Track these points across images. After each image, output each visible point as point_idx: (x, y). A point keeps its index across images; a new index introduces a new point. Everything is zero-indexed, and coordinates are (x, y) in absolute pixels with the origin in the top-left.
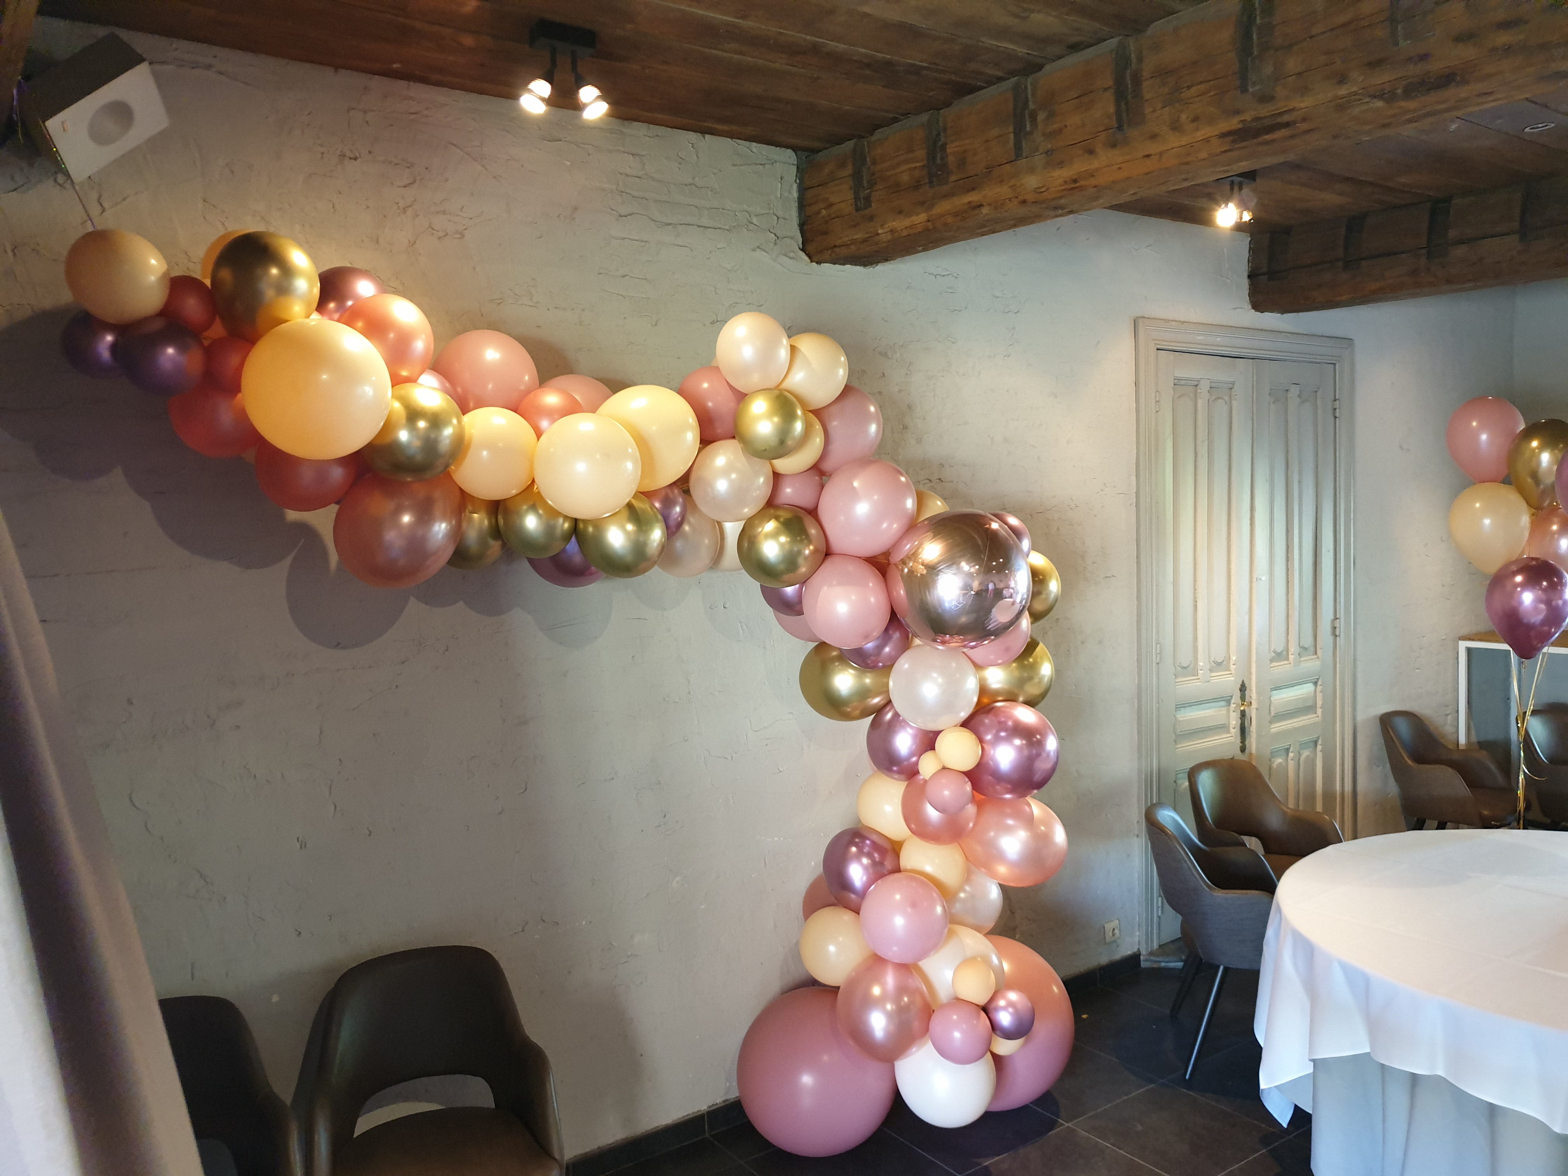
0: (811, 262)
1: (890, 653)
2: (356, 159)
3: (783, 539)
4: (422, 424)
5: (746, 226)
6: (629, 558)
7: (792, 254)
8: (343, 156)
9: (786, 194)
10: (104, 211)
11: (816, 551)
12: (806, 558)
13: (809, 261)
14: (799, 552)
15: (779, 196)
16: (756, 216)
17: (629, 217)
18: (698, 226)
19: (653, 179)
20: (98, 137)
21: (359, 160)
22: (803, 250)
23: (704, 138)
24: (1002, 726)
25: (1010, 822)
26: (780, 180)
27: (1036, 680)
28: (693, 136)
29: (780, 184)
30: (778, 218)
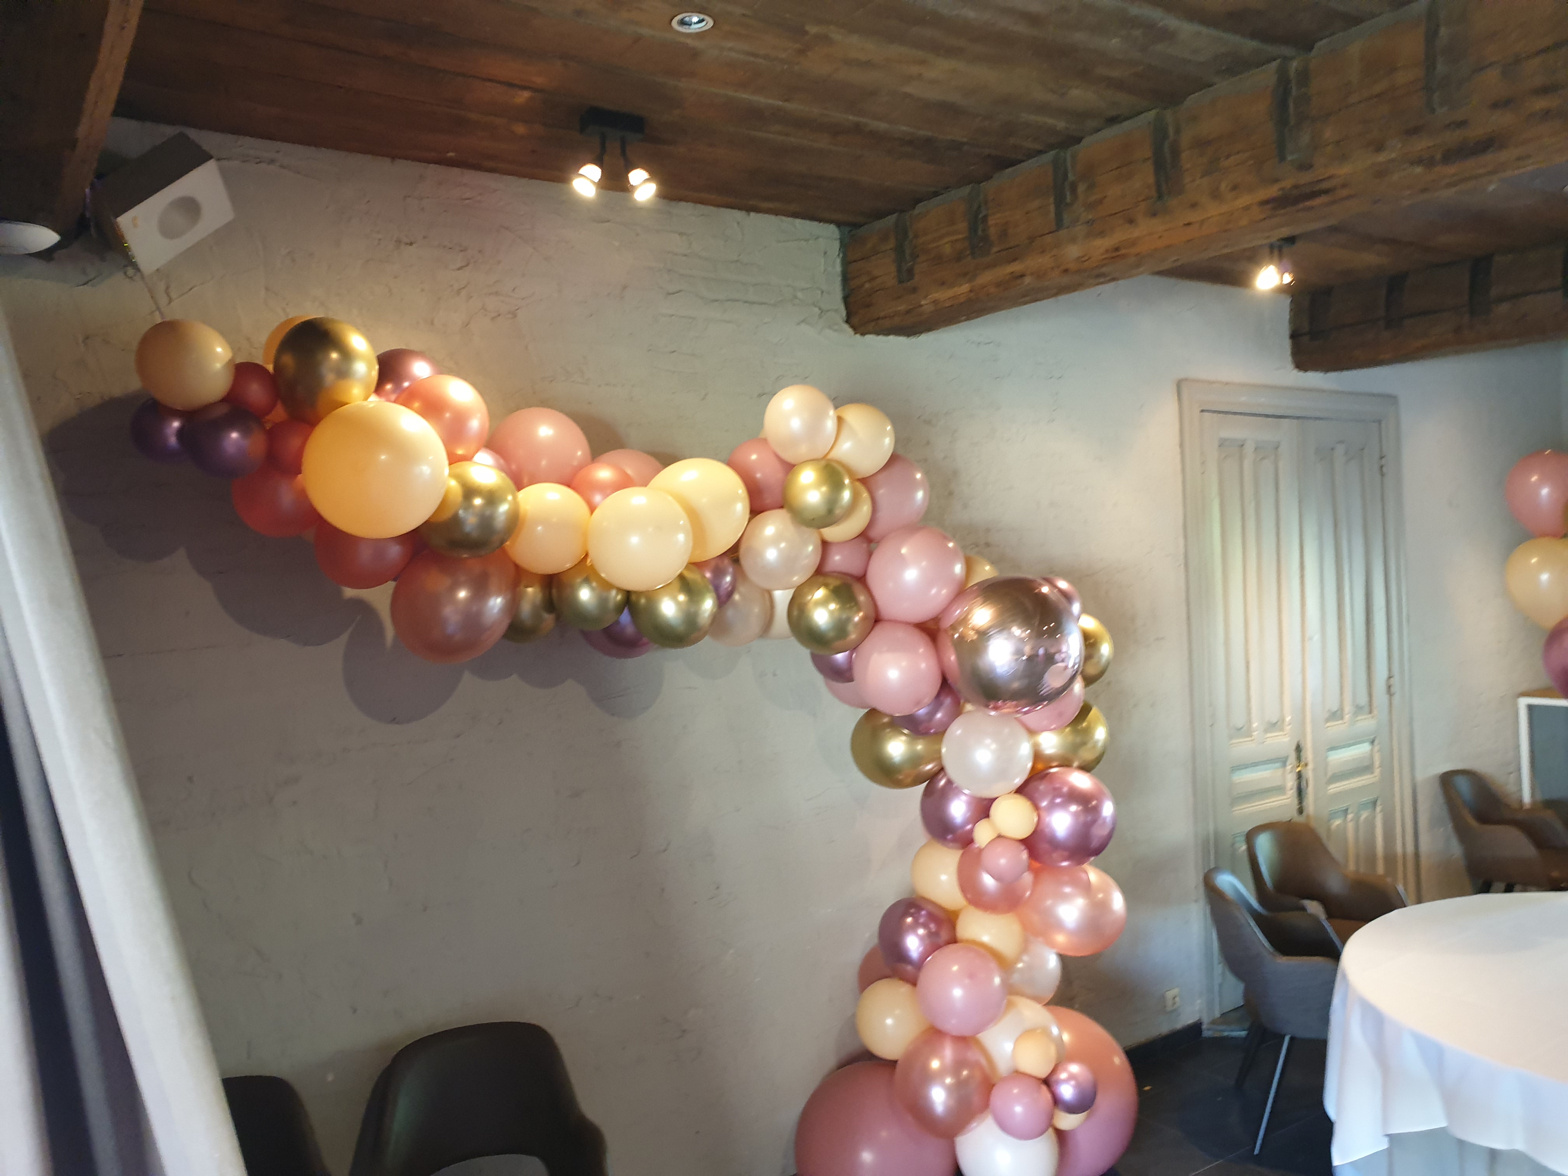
0: (856, 334)
1: (940, 719)
2: (411, 244)
3: (833, 606)
4: (478, 501)
5: (791, 301)
6: (681, 629)
7: (837, 327)
8: (399, 241)
9: (830, 269)
10: (170, 300)
11: (866, 618)
12: (856, 624)
13: (854, 333)
14: (849, 620)
15: (823, 271)
16: (801, 290)
17: (677, 294)
18: (744, 302)
19: (700, 257)
20: (168, 231)
21: (414, 245)
22: (847, 322)
23: (750, 216)
24: (1057, 793)
25: (1068, 890)
26: (824, 254)
27: (1089, 745)
29: (824, 259)
30: (822, 292)
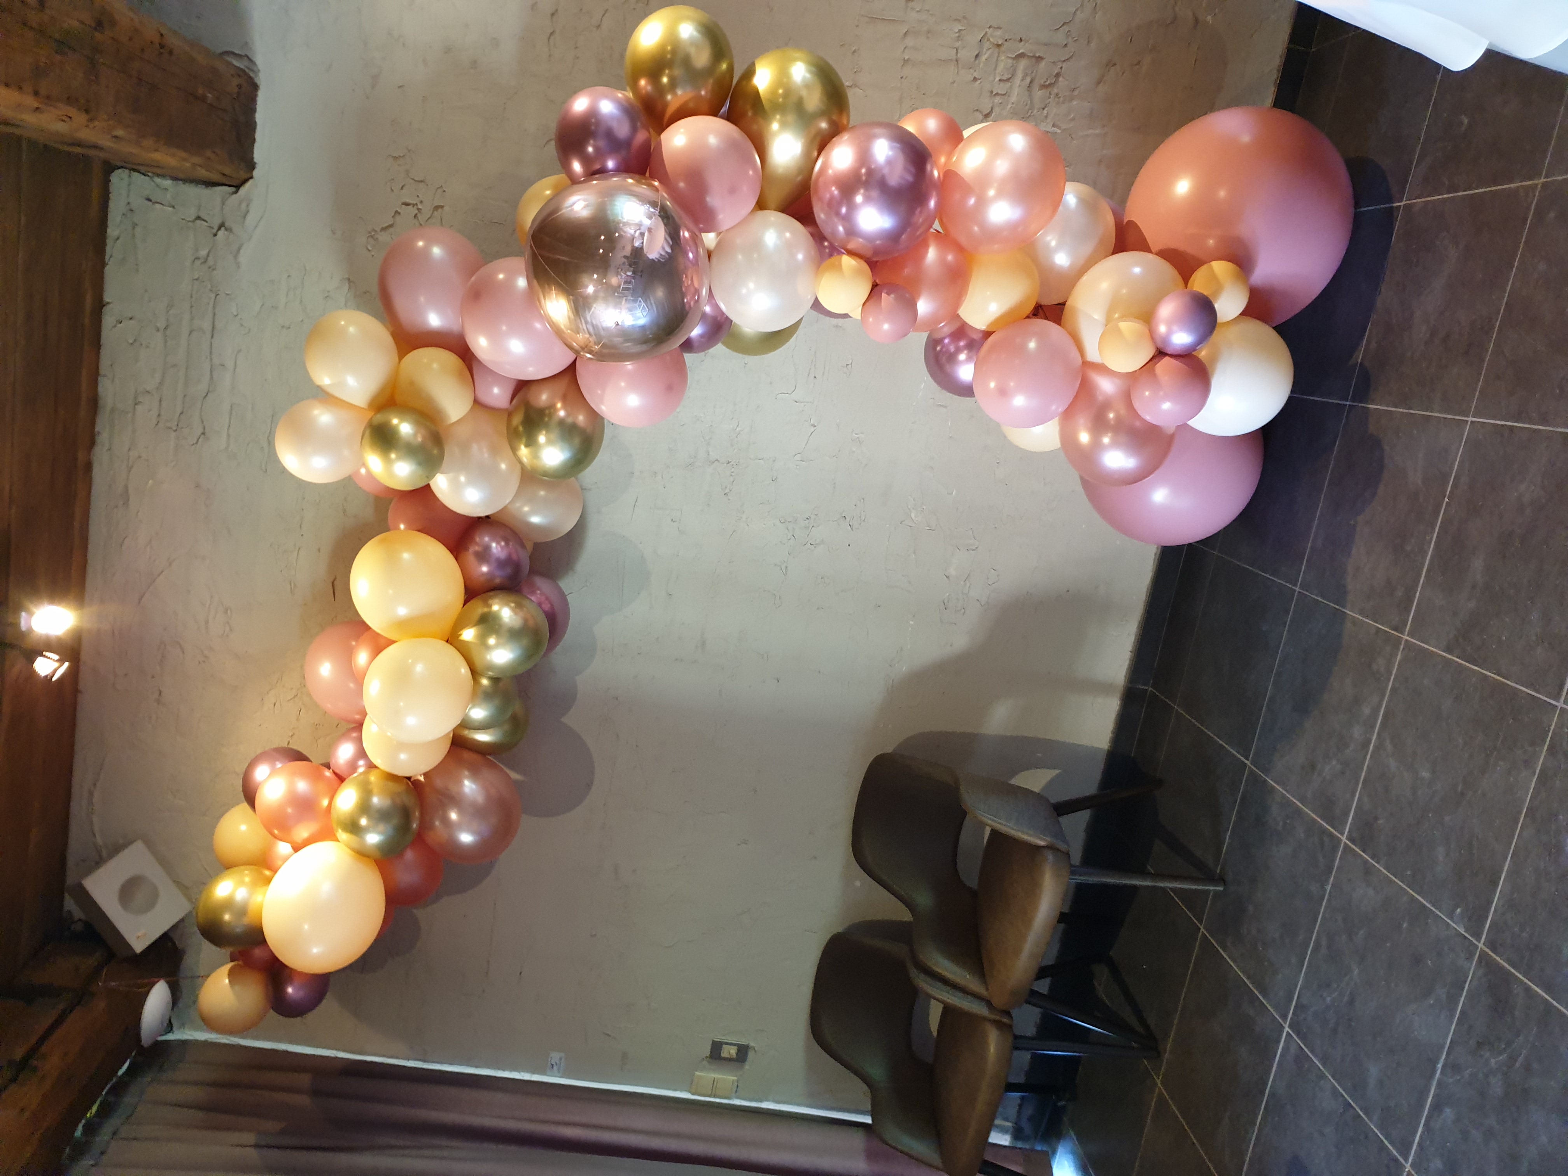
0: (252, 178)
2: (160, 691)
3: (542, 438)
5: (210, 269)
7: (244, 206)
8: (158, 701)
9: (169, 196)
11: (564, 398)
12: (568, 414)
13: (251, 181)
14: (562, 423)
15: (171, 209)
16: (197, 250)
17: (205, 423)
18: (212, 337)
19: (161, 383)
20: (151, 902)
21: (161, 689)
22: (238, 187)
23: (108, 303)
24: (834, 204)
26: (151, 203)
28: (108, 320)
29: (158, 206)
30: (199, 218)
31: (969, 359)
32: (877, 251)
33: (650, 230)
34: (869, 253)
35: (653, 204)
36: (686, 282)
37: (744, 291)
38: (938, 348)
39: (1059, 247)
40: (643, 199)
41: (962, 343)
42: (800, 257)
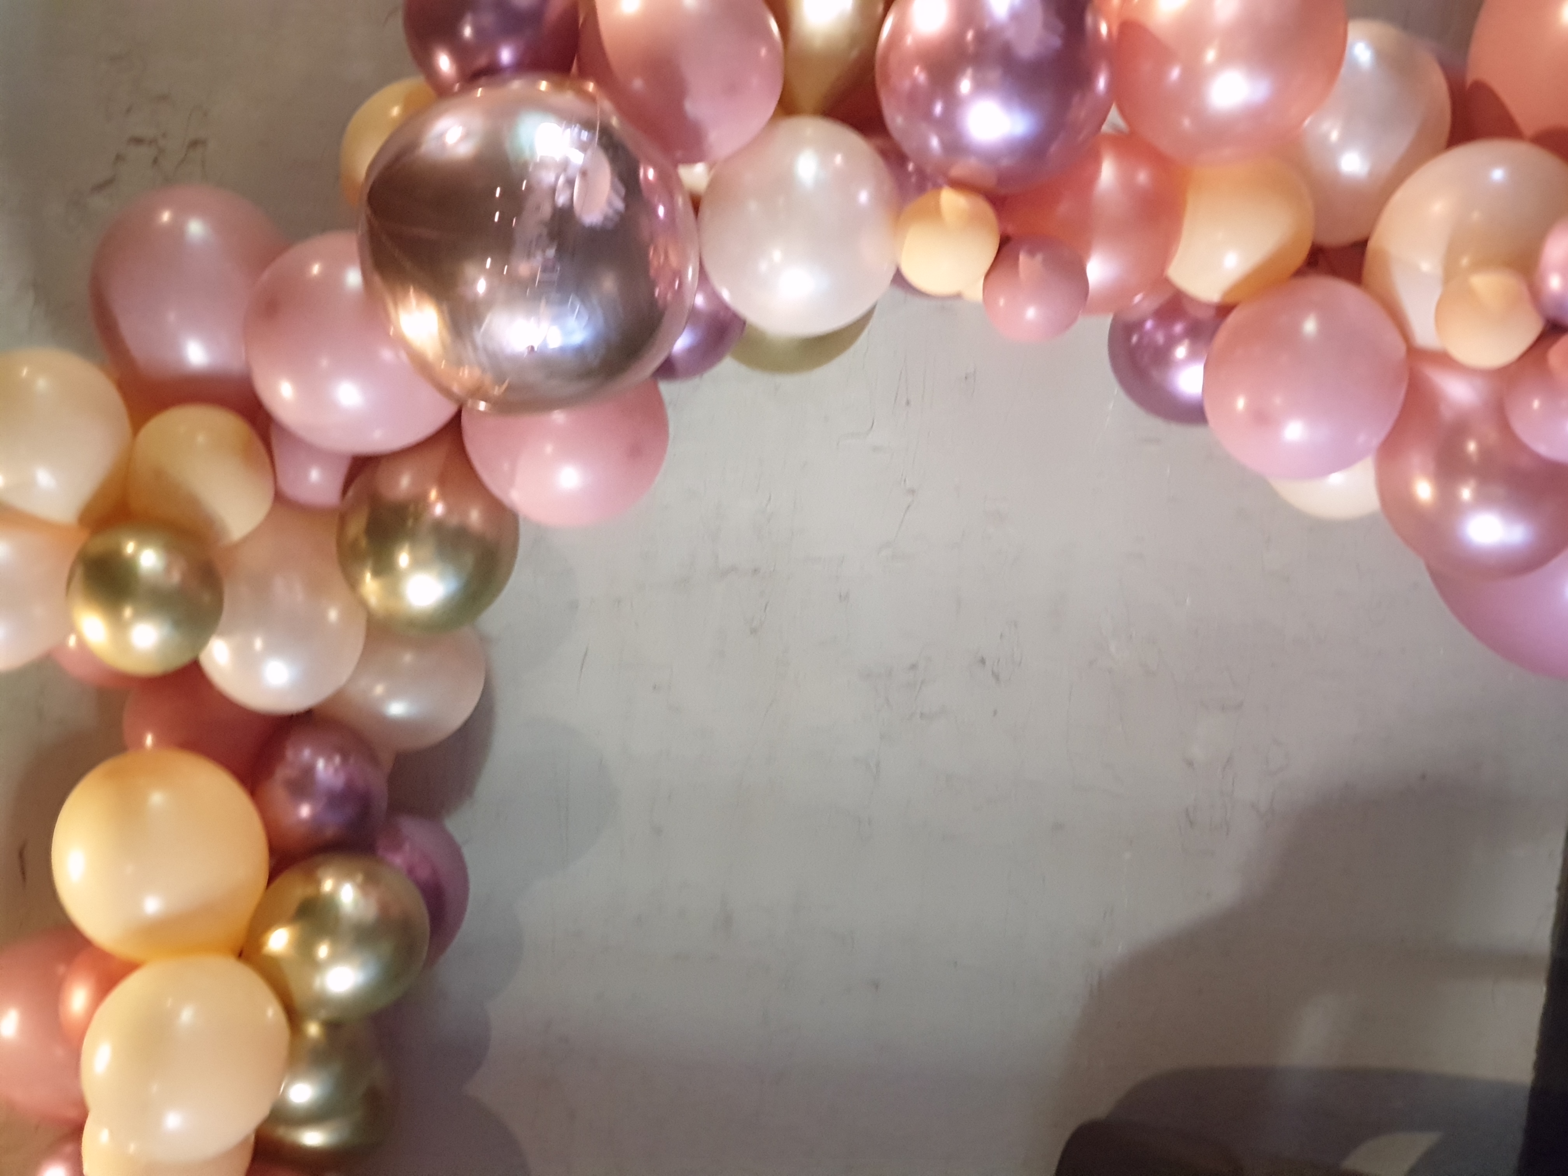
11: (443, 482)
14: (439, 527)
24: (920, 98)
25: (1175, 73)
31: (1193, 356)
32: (1004, 178)
33: (584, 173)
34: (990, 181)
35: (587, 125)
36: (655, 259)
37: (763, 266)
38: (1135, 339)
39: (1347, 140)
40: (567, 117)
41: (1178, 328)
42: (863, 197)
